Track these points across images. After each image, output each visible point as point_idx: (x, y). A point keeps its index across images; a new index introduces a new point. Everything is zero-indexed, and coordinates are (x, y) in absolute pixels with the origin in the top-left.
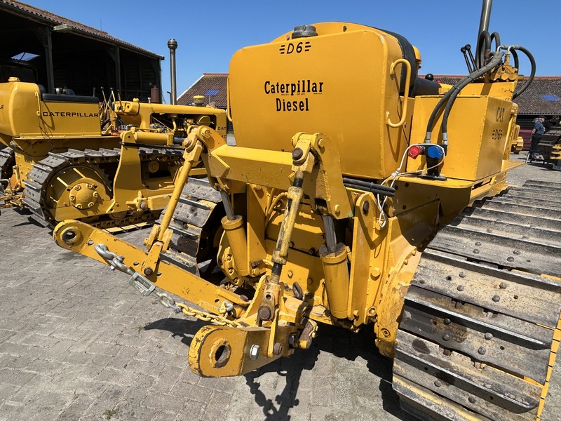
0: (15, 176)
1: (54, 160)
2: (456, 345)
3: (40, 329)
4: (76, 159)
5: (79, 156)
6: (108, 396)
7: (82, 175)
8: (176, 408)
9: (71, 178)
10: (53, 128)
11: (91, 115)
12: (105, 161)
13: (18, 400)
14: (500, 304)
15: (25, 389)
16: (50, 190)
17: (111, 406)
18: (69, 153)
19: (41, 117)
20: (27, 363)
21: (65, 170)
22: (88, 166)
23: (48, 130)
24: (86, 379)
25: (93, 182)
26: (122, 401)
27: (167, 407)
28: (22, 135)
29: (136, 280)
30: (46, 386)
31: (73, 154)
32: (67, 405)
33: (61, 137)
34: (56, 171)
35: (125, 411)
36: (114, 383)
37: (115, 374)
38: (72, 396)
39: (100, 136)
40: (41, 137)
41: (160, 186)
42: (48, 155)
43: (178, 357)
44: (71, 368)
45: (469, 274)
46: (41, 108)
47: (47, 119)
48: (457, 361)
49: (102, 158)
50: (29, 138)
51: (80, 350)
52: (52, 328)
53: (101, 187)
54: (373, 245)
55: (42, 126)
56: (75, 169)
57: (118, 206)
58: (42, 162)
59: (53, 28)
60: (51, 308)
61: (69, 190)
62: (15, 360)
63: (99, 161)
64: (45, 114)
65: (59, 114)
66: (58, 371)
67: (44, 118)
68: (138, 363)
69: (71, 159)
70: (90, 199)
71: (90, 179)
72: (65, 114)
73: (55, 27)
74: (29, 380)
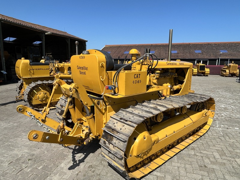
0: (23, 89)
1: (33, 85)
2: (111, 142)
3: (19, 137)
4: (40, 84)
5: (41, 83)
6: (30, 155)
7: (42, 89)
8: (48, 160)
9: (38, 90)
10: (34, 74)
11: (46, 69)
12: (50, 84)
13: (7, 155)
14: (121, 131)
15: (10, 152)
16: (31, 94)
17: (30, 158)
18: (38, 82)
19: (30, 70)
20: (13, 146)
21: (36, 88)
22: (44, 86)
23: (32, 75)
24: (26, 151)
25: (45, 92)
26: (34, 157)
27: (45, 159)
29: (38, 122)
30: (16, 152)
31: (39, 82)
32: (19, 157)
33: (36, 77)
34: (34, 88)
35: (33, 159)
36: (33, 152)
37: (35, 150)
38: (21, 155)
39: (49, 76)
40: (29, 77)
42: (32, 83)
43: (55, 147)
44: (23, 148)
45: (119, 122)
46: (30, 67)
47: (32, 71)
48: (111, 146)
49: (49, 84)
50: (26, 77)
51: (27, 144)
52: (22, 137)
53: (48, 93)
54: (103, 114)
55: (30, 74)
56: (40, 87)
58: (30, 85)
59: (45, 34)
60: (24, 132)
61: (37, 94)
62: (10, 145)
63: (48, 85)
65: (36, 69)
66: (20, 148)
67: (31, 71)
68: (42, 148)
69: (38, 84)
70: (44, 97)
72: (38, 69)
74: (12, 150)
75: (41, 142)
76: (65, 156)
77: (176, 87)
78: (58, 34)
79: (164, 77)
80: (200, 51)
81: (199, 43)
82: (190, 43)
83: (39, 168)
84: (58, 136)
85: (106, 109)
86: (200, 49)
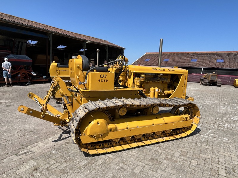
8: (43, 134)
10: (59, 74)
13: (21, 126)
17: (33, 130)
19: (57, 71)
27: (41, 133)
32: (27, 129)
35: (34, 132)
38: (29, 128)
46: (57, 69)
59: (86, 43)
61: (59, 90)
65: (61, 71)
72: (63, 71)
75: (26, 114)
76: (55, 134)
77: (166, 92)
78: (97, 43)
79: (153, 81)
83: (34, 137)
84: (41, 113)
85: (81, 100)
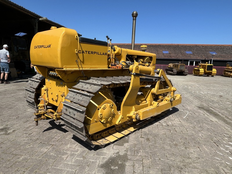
7: (106, 98)
10: (83, 62)
19: (77, 54)
23: (80, 64)
25: (111, 102)
28: (65, 67)
33: (87, 69)
39: (107, 68)
41: (140, 102)
42: (79, 82)
53: (115, 106)
55: (77, 61)
56: (100, 93)
57: (123, 118)
58: (76, 86)
59: (39, 19)
61: (98, 109)
64: (80, 52)
65: (87, 52)
67: (79, 55)
70: (110, 115)
71: (110, 100)
72: (90, 53)
73: (40, 19)
80: (190, 52)
81: (187, 44)
82: (178, 45)
86: (190, 50)
